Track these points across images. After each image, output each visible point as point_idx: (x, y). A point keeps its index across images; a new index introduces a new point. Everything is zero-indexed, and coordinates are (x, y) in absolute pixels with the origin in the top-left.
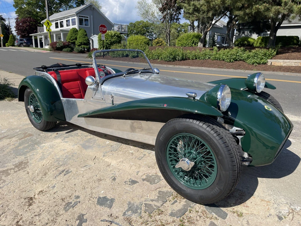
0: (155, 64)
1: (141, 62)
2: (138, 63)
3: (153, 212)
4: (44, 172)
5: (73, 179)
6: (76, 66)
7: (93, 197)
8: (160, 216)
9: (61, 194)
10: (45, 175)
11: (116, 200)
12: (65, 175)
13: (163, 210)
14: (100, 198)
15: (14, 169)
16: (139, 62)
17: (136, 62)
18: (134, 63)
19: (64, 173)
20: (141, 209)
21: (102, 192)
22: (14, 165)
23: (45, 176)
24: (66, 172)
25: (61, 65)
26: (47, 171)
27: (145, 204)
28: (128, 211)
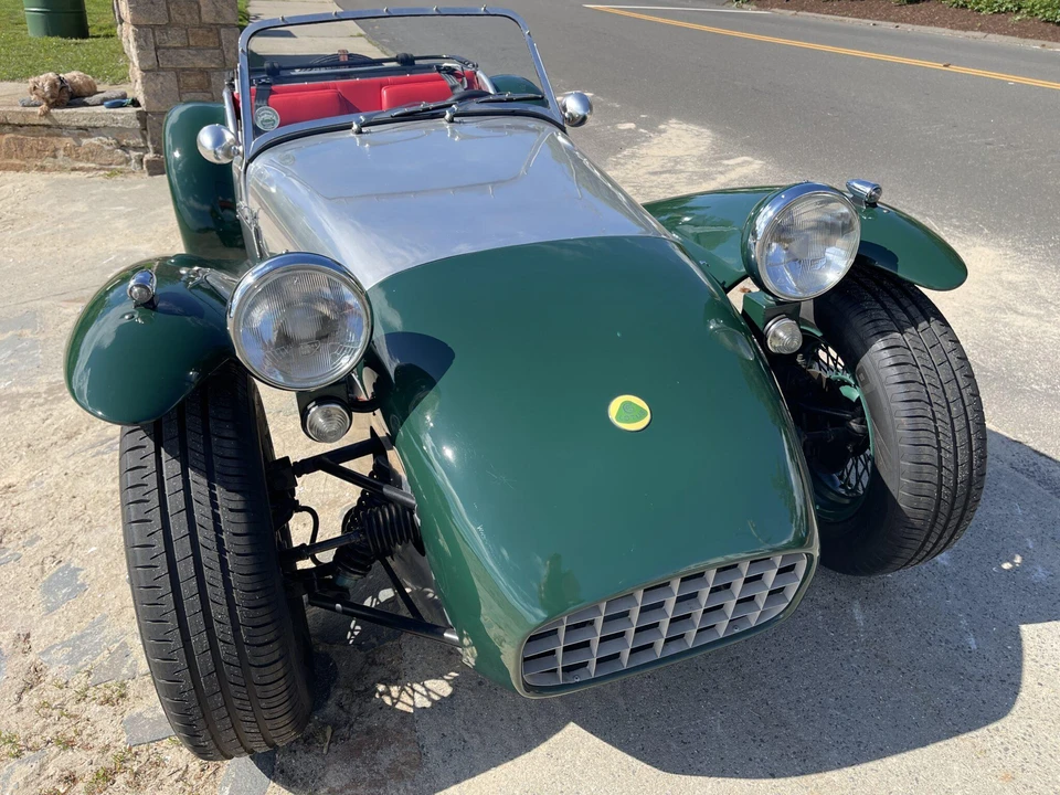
0: (990, 36)
1: (930, 23)
2: (917, 28)
3: (102, 686)
4: (75, 429)
5: (93, 475)
6: (394, 64)
7: (58, 557)
8: (99, 708)
9: (22, 514)
10: (69, 438)
11: (86, 593)
12: (98, 453)
13: (131, 694)
14: (68, 566)
15: (39, 395)
16: (923, 24)
17: (913, 22)
18: (903, 26)
19: (102, 449)
20: (95, 657)
21: (94, 549)
22: (50, 383)
23: (65, 441)
24: (109, 447)
25: (342, 59)
26: (86, 425)
27: (124, 645)
28: (64, 644)
